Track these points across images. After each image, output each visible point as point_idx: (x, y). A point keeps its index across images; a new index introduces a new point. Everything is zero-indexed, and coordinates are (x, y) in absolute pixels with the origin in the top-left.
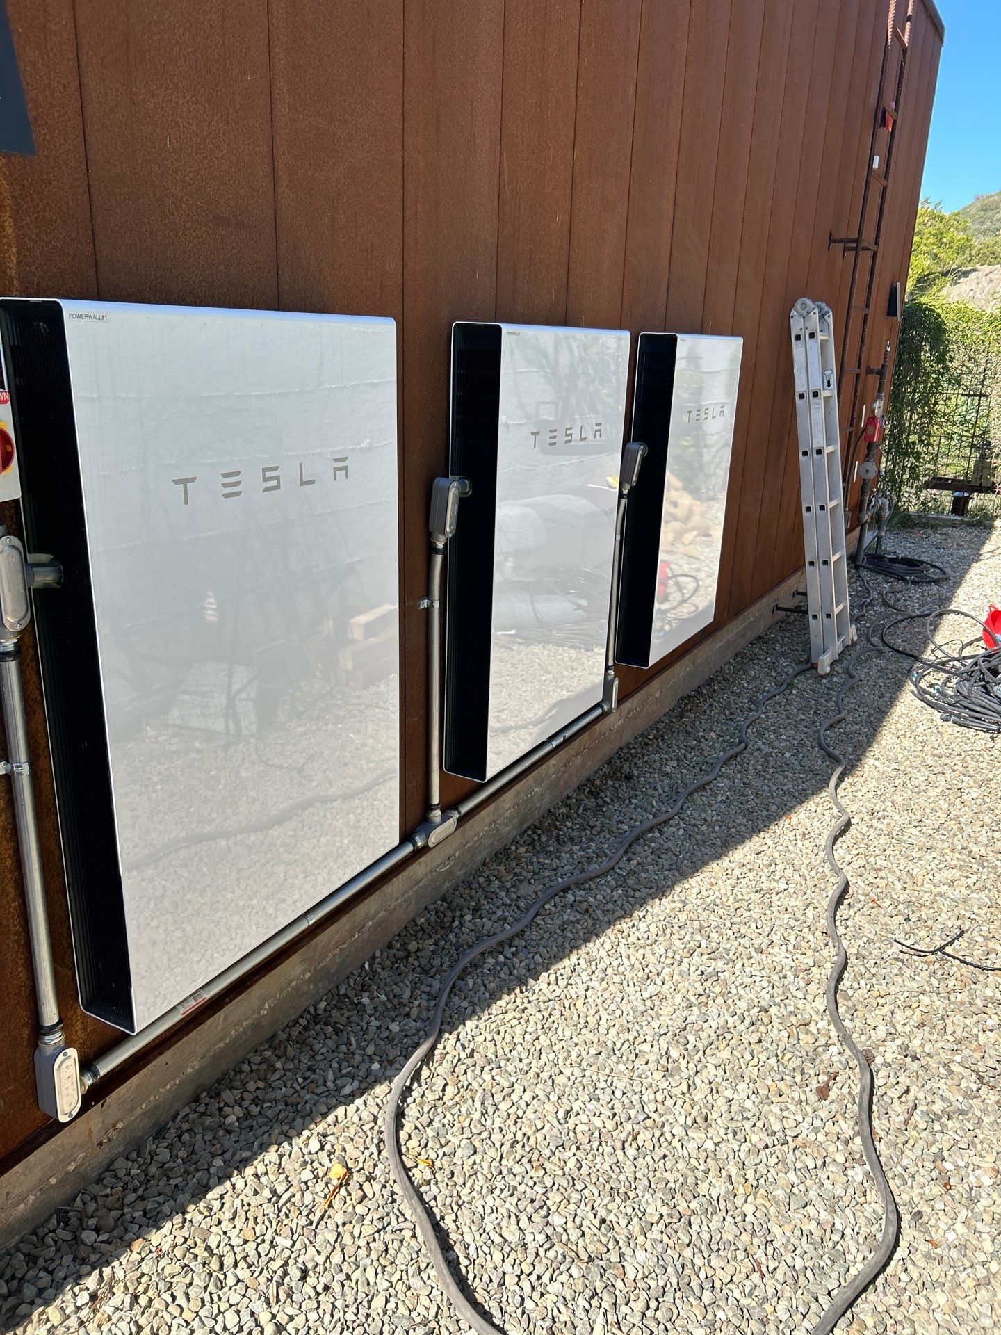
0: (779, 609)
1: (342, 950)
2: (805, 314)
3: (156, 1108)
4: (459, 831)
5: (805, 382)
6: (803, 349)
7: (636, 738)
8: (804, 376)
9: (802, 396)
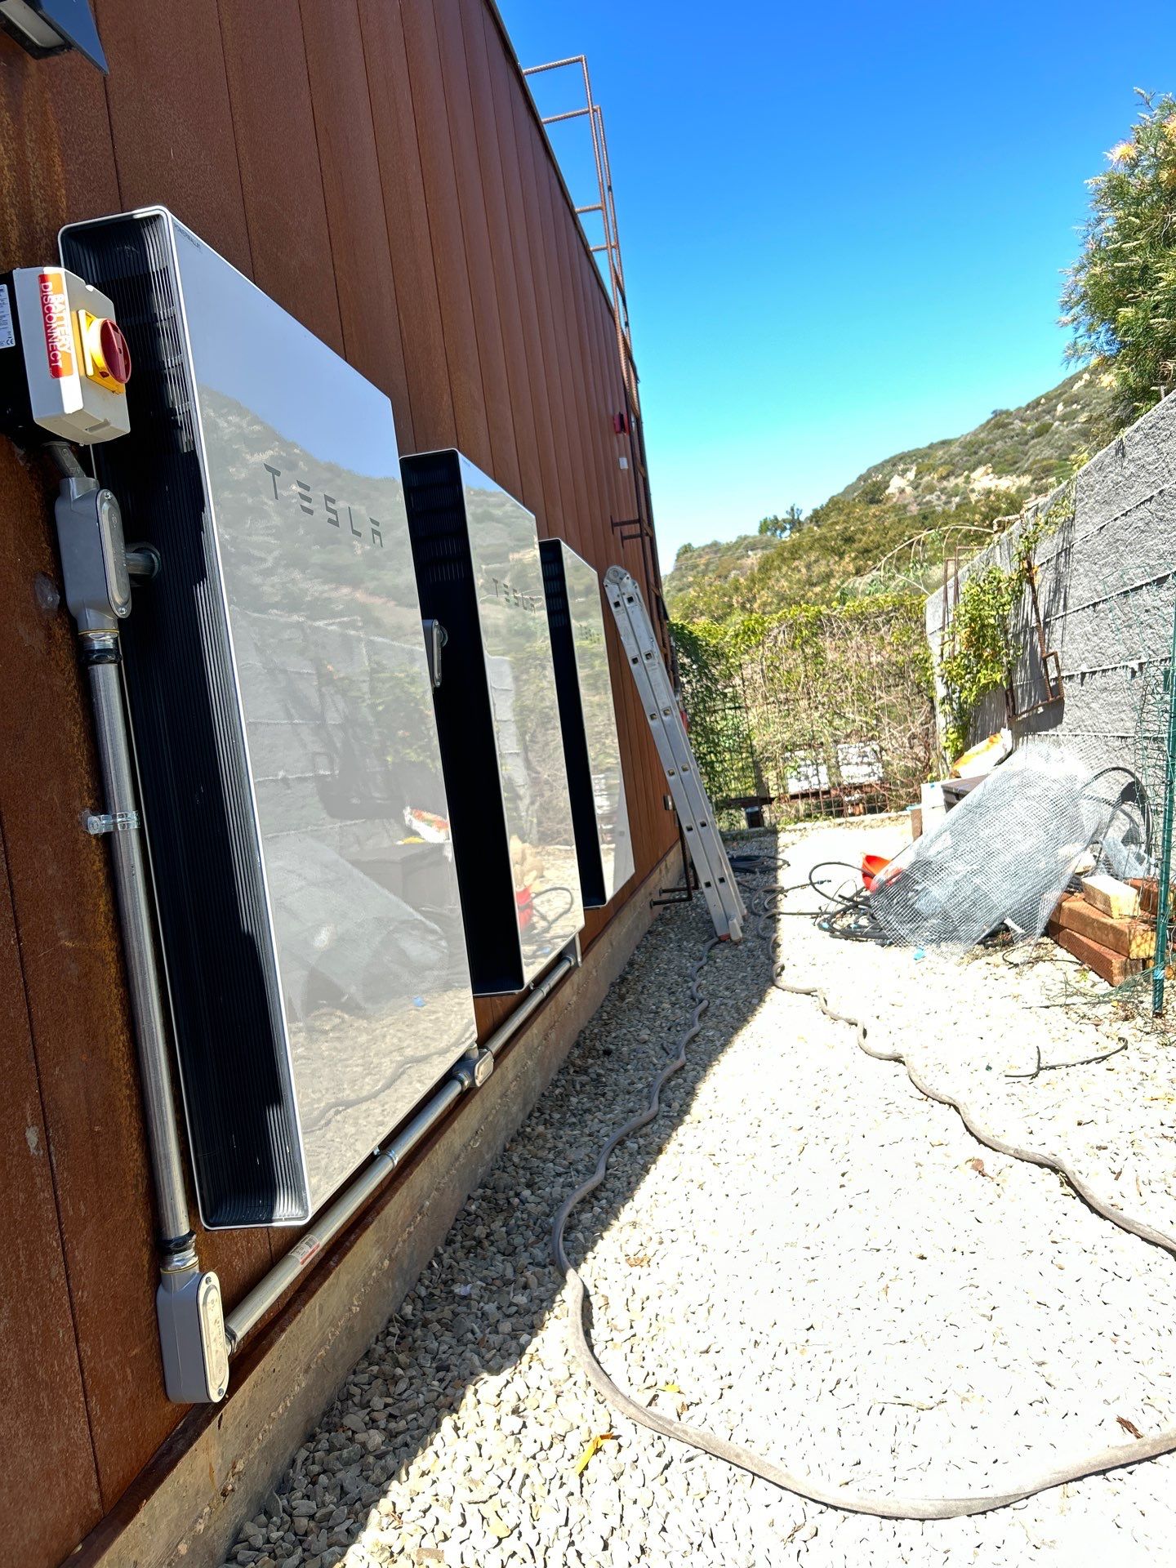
0: (656, 903)
1: (410, 1233)
2: (618, 579)
3: (271, 1445)
4: (498, 1070)
5: (635, 646)
6: (625, 614)
7: (590, 1022)
8: (632, 640)
9: (635, 661)
